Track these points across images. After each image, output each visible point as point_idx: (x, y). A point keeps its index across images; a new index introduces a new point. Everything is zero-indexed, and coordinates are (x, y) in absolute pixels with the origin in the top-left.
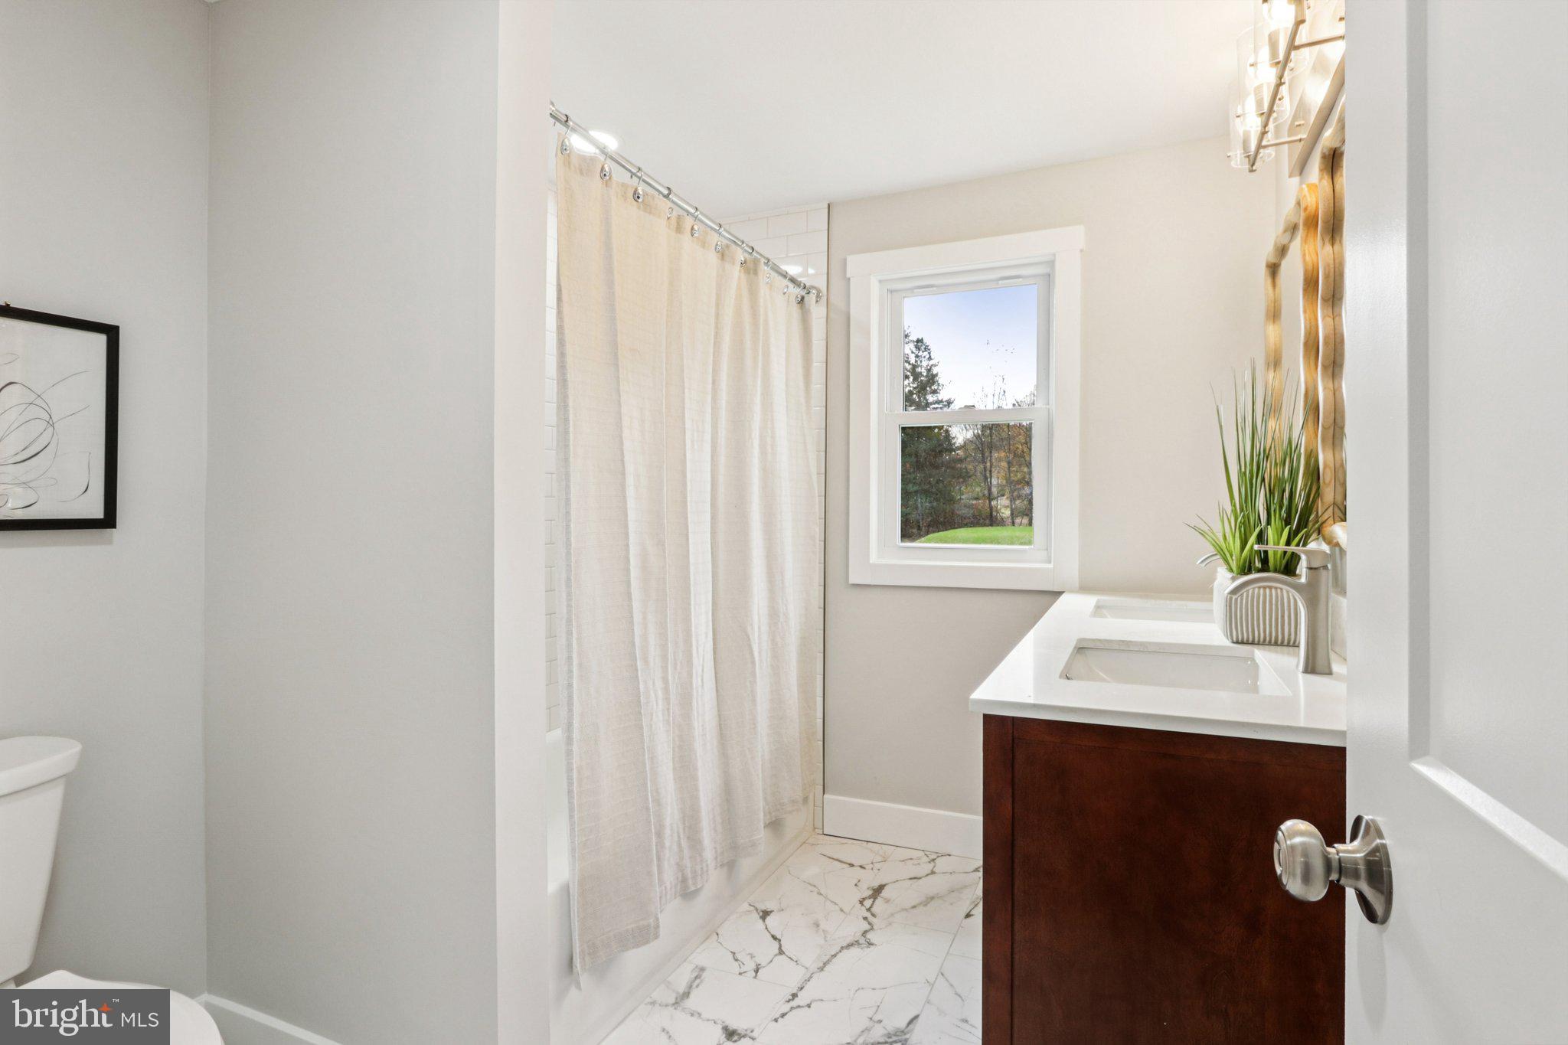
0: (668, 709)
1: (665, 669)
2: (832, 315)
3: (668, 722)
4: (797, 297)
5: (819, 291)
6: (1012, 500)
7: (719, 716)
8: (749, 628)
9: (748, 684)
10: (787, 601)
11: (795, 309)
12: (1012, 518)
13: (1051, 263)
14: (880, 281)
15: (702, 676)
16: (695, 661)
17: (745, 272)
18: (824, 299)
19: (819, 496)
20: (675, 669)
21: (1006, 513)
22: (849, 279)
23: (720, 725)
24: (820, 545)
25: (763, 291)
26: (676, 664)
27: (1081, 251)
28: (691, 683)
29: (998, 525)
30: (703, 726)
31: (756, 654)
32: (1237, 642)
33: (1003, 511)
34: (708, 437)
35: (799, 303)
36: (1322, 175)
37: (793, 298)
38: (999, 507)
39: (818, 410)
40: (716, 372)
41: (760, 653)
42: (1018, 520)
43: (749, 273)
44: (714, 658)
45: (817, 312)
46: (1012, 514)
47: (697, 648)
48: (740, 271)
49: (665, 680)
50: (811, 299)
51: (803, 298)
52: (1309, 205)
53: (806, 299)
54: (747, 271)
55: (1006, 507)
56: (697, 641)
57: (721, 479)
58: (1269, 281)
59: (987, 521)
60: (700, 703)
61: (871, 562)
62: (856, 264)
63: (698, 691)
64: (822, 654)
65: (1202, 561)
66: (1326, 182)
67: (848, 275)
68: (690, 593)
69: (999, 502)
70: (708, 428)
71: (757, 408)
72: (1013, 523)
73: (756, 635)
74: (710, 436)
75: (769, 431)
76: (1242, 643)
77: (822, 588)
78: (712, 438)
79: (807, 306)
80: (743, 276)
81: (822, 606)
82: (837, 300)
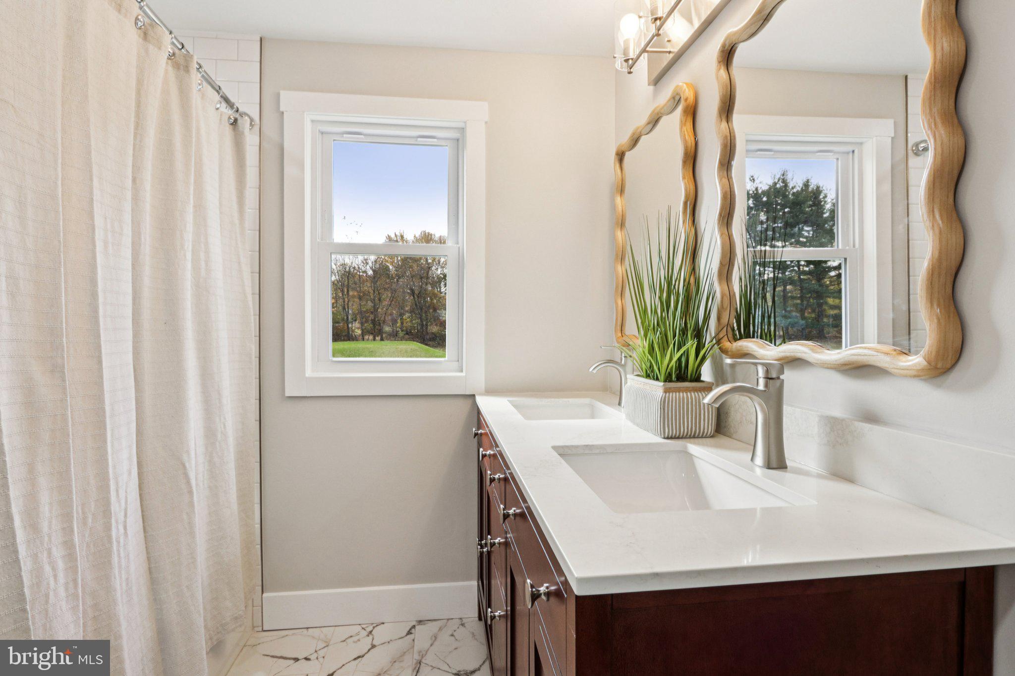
0: (75, 581)
1: (68, 531)
2: (264, 144)
3: (75, 596)
4: (229, 118)
5: (252, 120)
6: (362, 324)
7: (149, 559)
8: (185, 457)
9: (185, 517)
10: (225, 419)
11: (228, 129)
12: (363, 336)
13: (462, 130)
14: (313, 121)
15: (125, 522)
16: (115, 507)
17: (173, 66)
18: (257, 128)
19: (254, 315)
20: (85, 523)
21: (359, 332)
22: (283, 113)
23: (150, 569)
24: (255, 361)
25: (195, 98)
26: (85, 519)
27: (486, 123)
28: (109, 537)
29: (353, 340)
30: (127, 579)
31: (193, 482)
32: (668, 438)
33: (356, 330)
34: (127, 241)
35: (232, 124)
36: (720, 66)
37: (225, 118)
38: (353, 328)
39: (251, 234)
40: (137, 168)
41: (196, 479)
42: (366, 337)
43: (179, 68)
44: (141, 495)
45: (251, 140)
46: (362, 333)
47: (117, 491)
48: (167, 63)
49: (69, 545)
50: (245, 123)
51: (236, 120)
52: (689, 97)
53: (239, 121)
54: (177, 66)
55: (358, 328)
56: (117, 483)
57: (146, 293)
58: (618, 165)
59: (346, 338)
60: (122, 554)
61: (307, 375)
62: (289, 100)
63: (118, 542)
64: (259, 464)
65: (594, 369)
66: (723, 72)
67: (282, 109)
68: (105, 429)
69: (353, 325)
70: (128, 230)
71: (190, 218)
72: (363, 339)
73: (193, 462)
74: (130, 240)
75: (203, 246)
76: (671, 438)
77: (258, 401)
78: (133, 243)
79: (241, 129)
80: (170, 69)
81: (258, 419)
82: (270, 131)
